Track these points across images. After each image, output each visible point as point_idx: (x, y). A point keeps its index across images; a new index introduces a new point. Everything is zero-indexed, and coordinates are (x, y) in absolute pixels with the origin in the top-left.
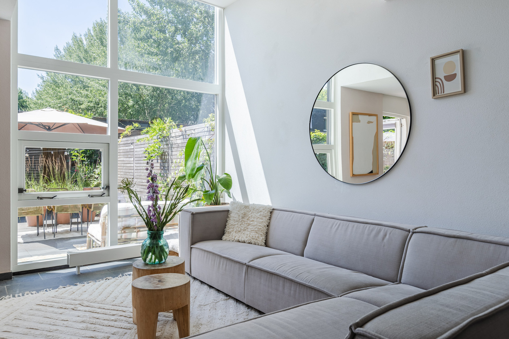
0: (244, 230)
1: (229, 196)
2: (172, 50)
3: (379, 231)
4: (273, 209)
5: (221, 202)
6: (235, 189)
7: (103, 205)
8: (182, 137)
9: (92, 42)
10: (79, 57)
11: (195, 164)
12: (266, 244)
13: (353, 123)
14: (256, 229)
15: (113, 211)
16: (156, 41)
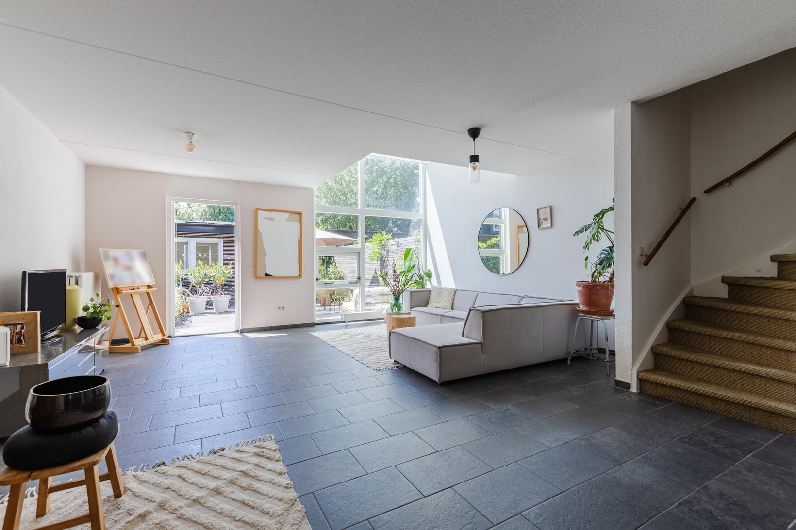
0: (440, 301)
1: (431, 283)
2: (377, 168)
4: (456, 290)
5: (426, 287)
6: (434, 279)
7: (354, 288)
8: (396, 246)
11: (410, 264)
13: (519, 234)
14: (446, 301)
15: (362, 291)
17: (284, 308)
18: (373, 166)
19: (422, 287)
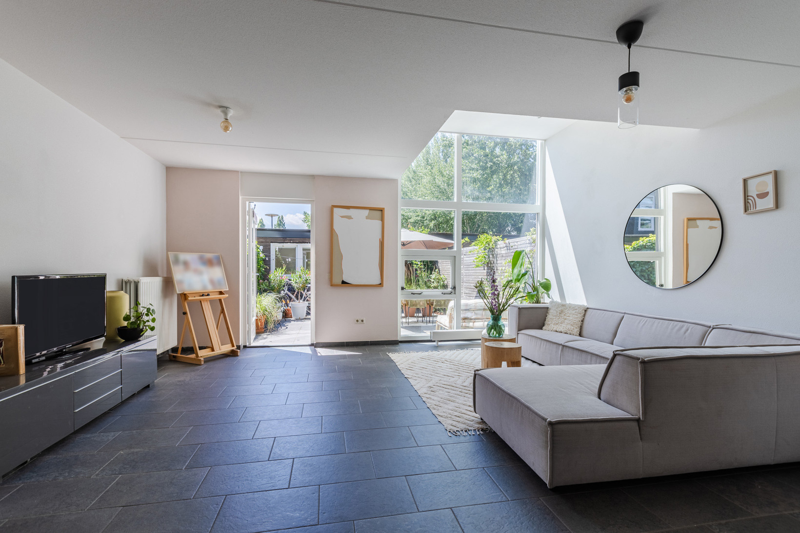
0: (561, 323)
1: (549, 297)
2: (492, 164)
3: (683, 327)
4: (588, 308)
5: (542, 302)
6: (554, 292)
7: (449, 300)
8: (506, 248)
9: (419, 163)
10: (409, 177)
11: (520, 271)
12: (580, 335)
13: (689, 229)
14: (572, 323)
15: (458, 304)
16: (476, 158)
17: (362, 321)
18: (487, 163)
19: (538, 302)
